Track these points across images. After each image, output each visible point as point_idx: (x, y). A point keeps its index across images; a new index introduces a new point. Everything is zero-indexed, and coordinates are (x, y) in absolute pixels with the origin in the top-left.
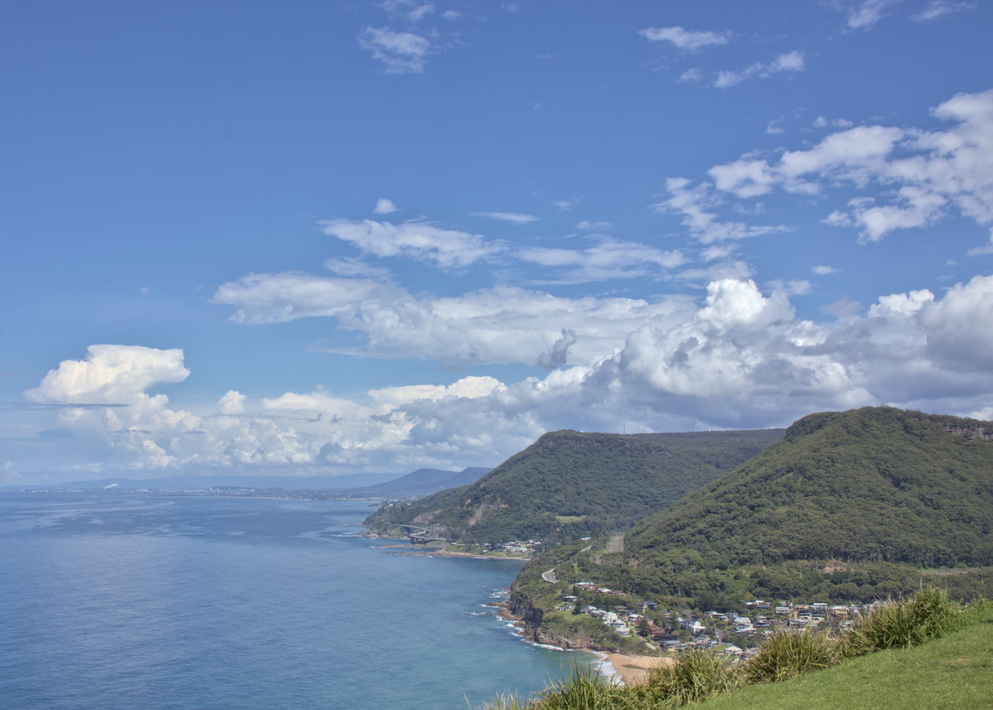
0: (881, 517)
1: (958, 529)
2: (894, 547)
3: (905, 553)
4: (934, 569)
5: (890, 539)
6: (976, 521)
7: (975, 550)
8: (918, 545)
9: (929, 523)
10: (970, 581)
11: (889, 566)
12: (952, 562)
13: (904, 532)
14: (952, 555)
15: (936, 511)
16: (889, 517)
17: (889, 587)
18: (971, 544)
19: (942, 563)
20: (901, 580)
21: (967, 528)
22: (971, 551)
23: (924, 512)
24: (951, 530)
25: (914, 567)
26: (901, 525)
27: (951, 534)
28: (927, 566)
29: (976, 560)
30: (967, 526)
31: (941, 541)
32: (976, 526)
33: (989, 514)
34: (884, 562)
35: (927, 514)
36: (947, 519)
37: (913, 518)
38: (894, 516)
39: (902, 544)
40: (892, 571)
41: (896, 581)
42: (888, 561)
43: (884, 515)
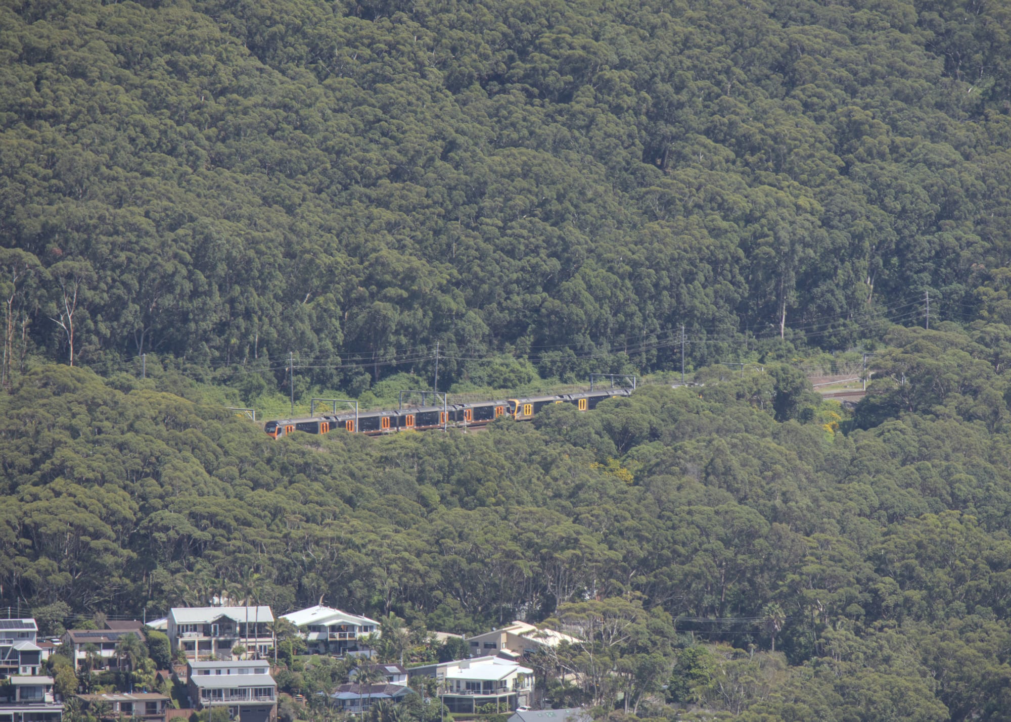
0: (28, 71)
1: (496, 143)
2: (100, 263)
3: (168, 301)
4: (343, 397)
5: (78, 210)
6: (605, 86)
7: (592, 270)
8: (252, 243)
9: (327, 102)
10: (546, 466)
11: (62, 389)
12: (454, 352)
13: (171, 162)
14: (452, 303)
15: (368, 27)
16: (77, 72)
17: (54, 526)
18: (572, 232)
19: (390, 356)
20: (138, 475)
21: (550, 130)
22: (566, 274)
23: (297, 30)
24: (452, 146)
25: (219, 391)
26: (150, 121)
27: (453, 174)
28: (300, 383)
29: (597, 331)
30: (550, 118)
31: (388, 215)
32: (606, 120)
33: (686, 43)
34: (36, 363)
35: (313, 48)
36: (436, 75)
37: (225, 75)
38: (110, 62)
39: (152, 243)
40: (82, 421)
41: (102, 481)
42: (62, 358)
43: (48, 56)
